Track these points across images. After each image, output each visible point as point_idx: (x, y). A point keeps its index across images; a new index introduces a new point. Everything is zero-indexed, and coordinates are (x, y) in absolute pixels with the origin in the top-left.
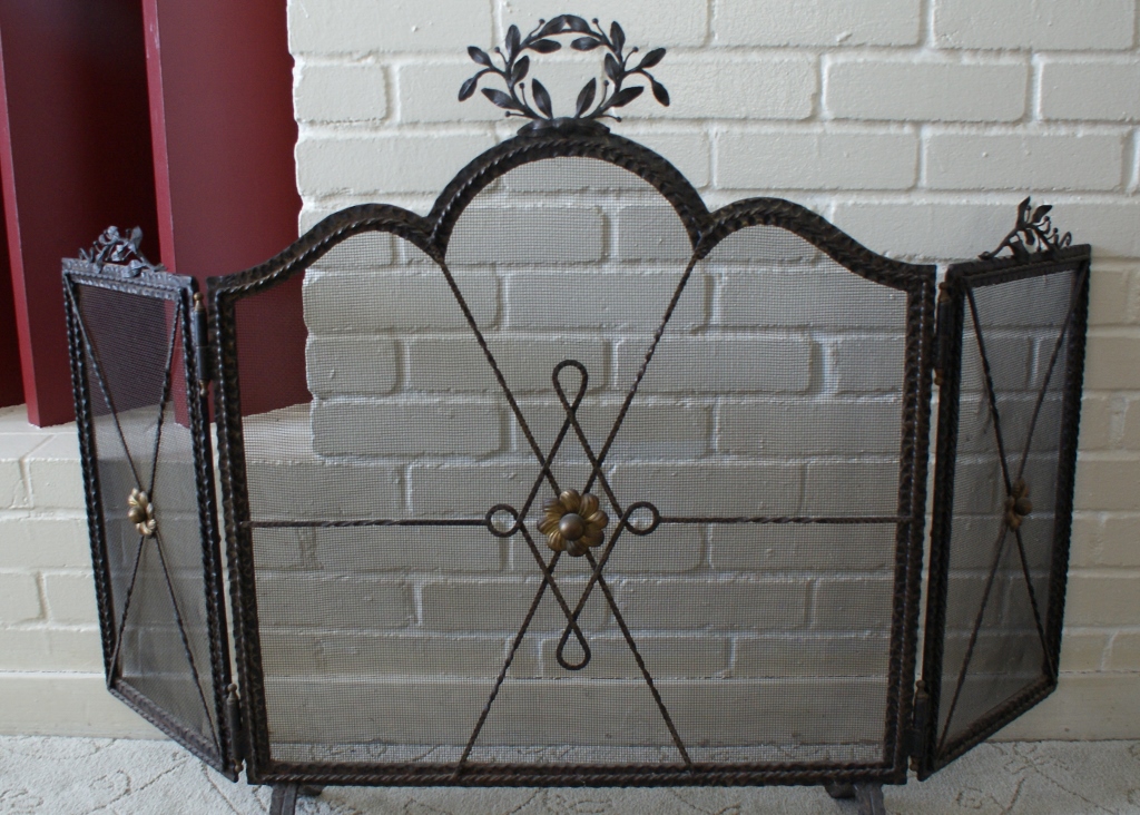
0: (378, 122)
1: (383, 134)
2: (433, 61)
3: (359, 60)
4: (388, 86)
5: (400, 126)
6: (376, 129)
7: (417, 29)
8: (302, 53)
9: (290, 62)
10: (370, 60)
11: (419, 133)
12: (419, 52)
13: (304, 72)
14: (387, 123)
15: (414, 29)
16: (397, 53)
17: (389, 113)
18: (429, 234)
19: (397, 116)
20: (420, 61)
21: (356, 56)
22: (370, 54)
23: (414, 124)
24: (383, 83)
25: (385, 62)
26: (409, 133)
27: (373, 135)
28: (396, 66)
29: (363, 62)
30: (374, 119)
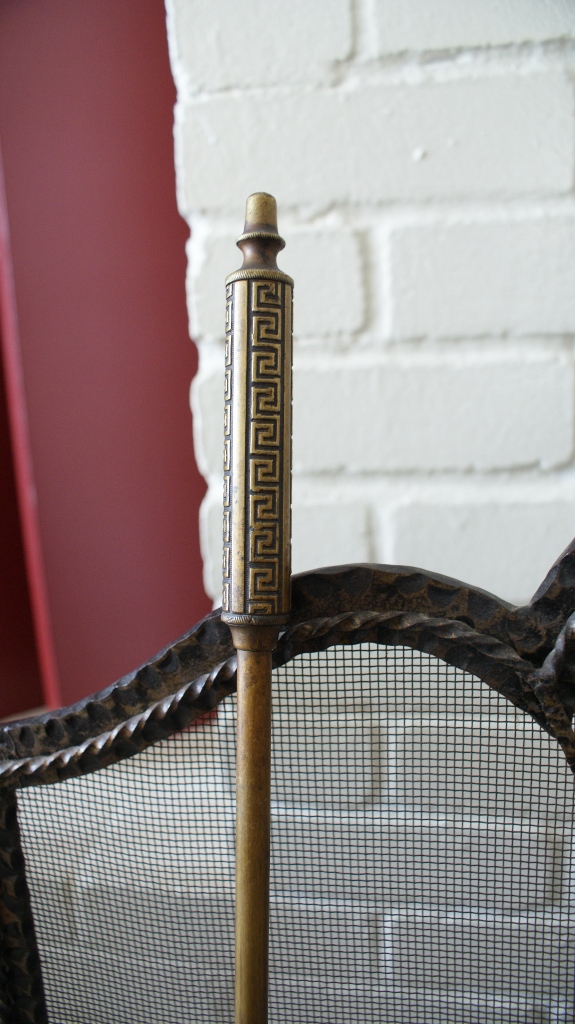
0: (346, 338)
1: (357, 360)
2: (456, 216)
3: (311, 220)
4: (367, 269)
5: (390, 345)
6: (343, 350)
7: (424, 156)
8: (204, 212)
9: (183, 231)
10: (332, 220)
11: (427, 358)
12: (428, 202)
13: (209, 247)
14: (365, 339)
15: (417, 154)
16: (384, 205)
17: (368, 321)
18: (538, 659)
19: (385, 326)
20: (429, 217)
21: (305, 213)
22: (332, 206)
23: (417, 341)
24: (355, 263)
25: (361, 222)
26: (406, 359)
27: (339, 363)
28: (384, 229)
29: (319, 224)
30: (340, 333)
